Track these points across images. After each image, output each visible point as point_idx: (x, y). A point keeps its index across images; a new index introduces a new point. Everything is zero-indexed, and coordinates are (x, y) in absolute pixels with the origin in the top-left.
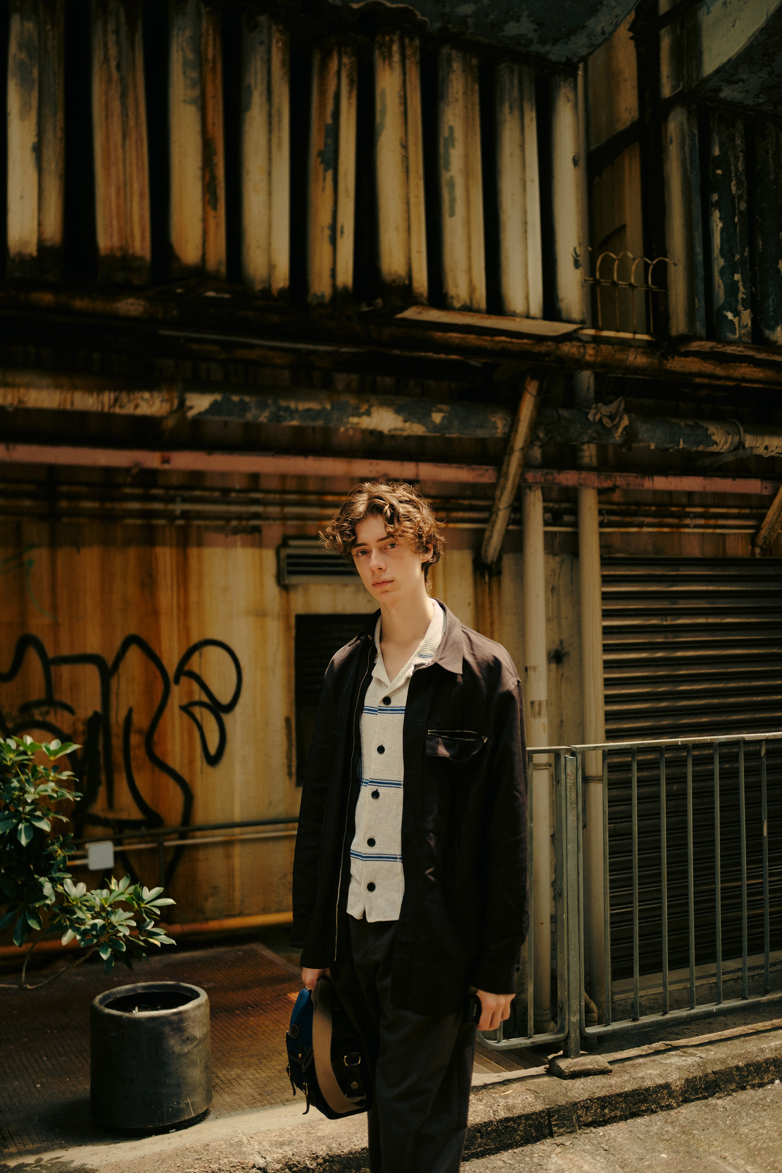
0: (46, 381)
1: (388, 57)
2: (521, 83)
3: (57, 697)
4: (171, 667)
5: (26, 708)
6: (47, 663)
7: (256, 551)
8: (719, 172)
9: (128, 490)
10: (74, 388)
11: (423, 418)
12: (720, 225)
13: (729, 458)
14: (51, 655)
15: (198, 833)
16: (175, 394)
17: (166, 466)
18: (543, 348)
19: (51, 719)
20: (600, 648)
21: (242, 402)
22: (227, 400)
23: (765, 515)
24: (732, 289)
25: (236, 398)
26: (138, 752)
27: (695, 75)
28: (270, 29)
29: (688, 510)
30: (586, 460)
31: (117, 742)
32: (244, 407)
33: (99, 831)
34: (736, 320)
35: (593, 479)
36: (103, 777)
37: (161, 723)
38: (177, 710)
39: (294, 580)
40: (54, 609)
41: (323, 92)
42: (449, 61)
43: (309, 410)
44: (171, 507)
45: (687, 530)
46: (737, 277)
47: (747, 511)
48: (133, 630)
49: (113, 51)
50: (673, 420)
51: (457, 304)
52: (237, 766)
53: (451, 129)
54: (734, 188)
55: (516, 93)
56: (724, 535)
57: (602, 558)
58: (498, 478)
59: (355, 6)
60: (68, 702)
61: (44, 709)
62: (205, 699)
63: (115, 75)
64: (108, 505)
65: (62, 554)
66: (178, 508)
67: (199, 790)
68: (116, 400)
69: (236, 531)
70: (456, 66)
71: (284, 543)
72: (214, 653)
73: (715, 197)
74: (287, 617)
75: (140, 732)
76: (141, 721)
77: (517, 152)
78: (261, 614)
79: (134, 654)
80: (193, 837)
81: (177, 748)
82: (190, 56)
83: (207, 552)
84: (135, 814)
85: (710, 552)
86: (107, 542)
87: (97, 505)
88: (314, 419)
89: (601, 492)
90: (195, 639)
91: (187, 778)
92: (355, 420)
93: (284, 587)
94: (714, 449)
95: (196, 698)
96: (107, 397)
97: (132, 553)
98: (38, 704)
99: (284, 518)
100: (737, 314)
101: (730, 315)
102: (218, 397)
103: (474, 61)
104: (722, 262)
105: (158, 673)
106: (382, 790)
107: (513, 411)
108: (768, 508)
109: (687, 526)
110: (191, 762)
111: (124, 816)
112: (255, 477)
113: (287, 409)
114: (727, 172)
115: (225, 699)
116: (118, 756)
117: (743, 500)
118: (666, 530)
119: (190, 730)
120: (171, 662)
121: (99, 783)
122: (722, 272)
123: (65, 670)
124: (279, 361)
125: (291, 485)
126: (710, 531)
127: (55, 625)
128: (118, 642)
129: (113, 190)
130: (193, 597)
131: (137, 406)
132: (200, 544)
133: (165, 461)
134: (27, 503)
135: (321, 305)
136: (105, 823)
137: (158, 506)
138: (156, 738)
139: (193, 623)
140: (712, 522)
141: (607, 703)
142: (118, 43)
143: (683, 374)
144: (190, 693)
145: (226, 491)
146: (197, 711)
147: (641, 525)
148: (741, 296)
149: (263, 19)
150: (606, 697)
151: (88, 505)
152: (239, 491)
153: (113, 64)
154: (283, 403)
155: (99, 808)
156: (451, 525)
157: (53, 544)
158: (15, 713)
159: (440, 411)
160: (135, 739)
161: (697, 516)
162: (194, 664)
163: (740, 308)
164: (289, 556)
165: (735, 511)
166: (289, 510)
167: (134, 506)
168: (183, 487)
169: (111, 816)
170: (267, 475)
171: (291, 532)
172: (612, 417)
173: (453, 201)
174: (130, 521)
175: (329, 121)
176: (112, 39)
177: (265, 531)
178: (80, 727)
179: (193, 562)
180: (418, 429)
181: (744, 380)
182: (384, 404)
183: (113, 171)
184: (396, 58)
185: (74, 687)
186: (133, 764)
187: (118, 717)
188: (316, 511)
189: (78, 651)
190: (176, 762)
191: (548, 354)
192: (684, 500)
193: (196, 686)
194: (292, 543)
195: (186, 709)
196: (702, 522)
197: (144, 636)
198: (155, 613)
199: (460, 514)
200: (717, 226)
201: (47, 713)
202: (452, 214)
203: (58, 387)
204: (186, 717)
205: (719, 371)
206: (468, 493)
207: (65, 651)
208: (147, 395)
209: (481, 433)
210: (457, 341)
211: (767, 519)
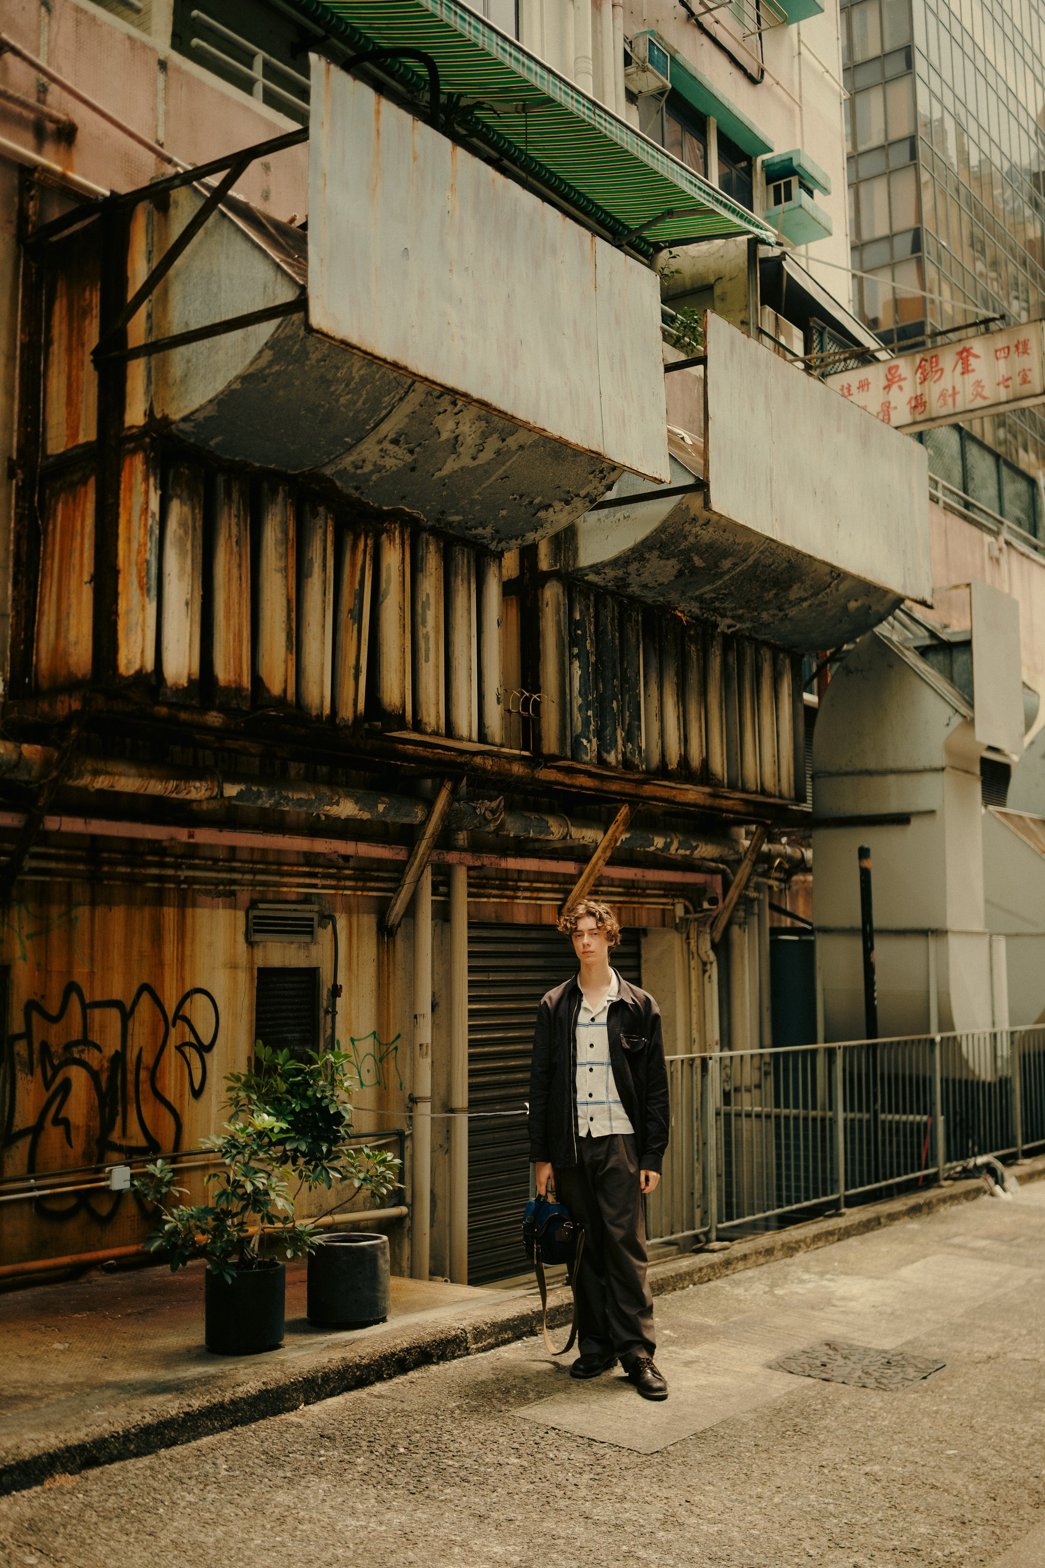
0: (133, 771)
1: (391, 540)
2: (469, 562)
3: (90, 1038)
4: (170, 1010)
5: (68, 1047)
6: (85, 1007)
7: (232, 912)
8: (579, 632)
9: (149, 858)
10: (151, 777)
11: (372, 807)
12: (580, 672)
13: (558, 845)
14: (87, 1001)
15: (184, 1158)
16: (216, 784)
17: (192, 840)
18: (462, 759)
19: (85, 1057)
20: (466, 999)
21: (259, 791)
22: (249, 790)
23: (571, 890)
24: (586, 722)
25: (255, 789)
26: (145, 1087)
27: (571, 562)
28: (326, 518)
29: (520, 884)
30: (461, 842)
31: (131, 1077)
32: (259, 795)
33: (115, 1156)
34: (588, 746)
35: (469, 859)
36: (120, 1109)
37: (162, 1061)
38: (173, 1050)
39: (257, 937)
40: (92, 959)
41: (353, 565)
42: (427, 544)
43: (301, 799)
44: (179, 873)
45: (518, 901)
46: (590, 713)
47: (557, 886)
48: (146, 980)
49: (234, 531)
50: (527, 814)
51: (429, 730)
52: (214, 1098)
53: (428, 595)
54: (588, 645)
55: (465, 570)
56: (540, 905)
57: (469, 923)
58: (409, 857)
59: (385, 508)
60: (98, 1042)
61: (80, 1048)
62: (193, 1040)
63: (235, 548)
64: (136, 871)
65: (99, 911)
66: (184, 874)
67: (186, 1120)
68: (177, 786)
69: (219, 895)
70: (432, 548)
71: (253, 904)
72: (200, 998)
73: (576, 651)
74: (252, 969)
75: (147, 1068)
76: (148, 1059)
77: (465, 615)
78: (233, 966)
79: (145, 998)
80: (181, 1162)
81: (173, 1083)
82: (279, 535)
83: (199, 911)
84: (141, 1141)
85: (531, 920)
86: (130, 902)
87: (129, 870)
88: (300, 806)
89: (470, 868)
90: (188, 989)
91: (178, 1110)
92: (328, 808)
93: (251, 944)
94: (551, 837)
95: (187, 1040)
96: (172, 784)
97: (147, 911)
98: (77, 1043)
99: (253, 884)
100: (589, 741)
101: (585, 742)
102: (243, 787)
103: (442, 545)
104: (580, 701)
105: (161, 1017)
106: (594, 1067)
107: (430, 805)
108: (575, 884)
109: (518, 898)
110: (182, 1096)
111: (133, 1143)
112: (233, 849)
113: (287, 798)
114: (584, 632)
115: (206, 1041)
116: (131, 1089)
117: (554, 877)
118: (505, 900)
119: (182, 1067)
120: (170, 1007)
121: (117, 1115)
122: (580, 708)
123: (97, 1013)
124: (253, 751)
125: (257, 856)
126: (533, 902)
127: (92, 973)
128: (135, 989)
129: (231, 637)
130: (188, 952)
131: (189, 792)
132: (194, 906)
133: (191, 836)
134: (81, 867)
135: (346, 726)
136: (119, 1149)
137: (170, 872)
138: (158, 1075)
139: (187, 974)
140: (535, 895)
141: (470, 1046)
142: (238, 524)
143: (545, 781)
144: (183, 1035)
145: (216, 860)
146: (187, 1050)
147: (488, 897)
148: (592, 728)
149: (321, 509)
150: (470, 1041)
151: (123, 869)
152: (224, 860)
153: (234, 540)
154: (284, 793)
155: (115, 1136)
156: (365, 893)
157: (93, 904)
158: (60, 1051)
159: (383, 803)
160: (143, 1075)
161: (526, 889)
162: (186, 1010)
163: (591, 736)
164: (255, 917)
165: (549, 886)
166: (259, 877)
167: (155, 871)
168: (183, 856)
169: (124, 1143)
170: (242, 848)
171: (256, 896)
172: (493, 812)
173: (427, 650)
174: (150, 885)
175: (357, 587)
176: (234, 521)
177: (239, 894)
178: (106, 1064)
179: (189, 920)
180: (366, 816)
181: (582, 787)
182: (348, 796)
183: (232, 622)
184: (398, 541)
185: (103, 1029)
186: (141, 1097)
187: (132, 1056)
188: (277, 879)
189: (106, 998)
190: (171, 1095)
191: (466, 764)
192: (515, 876)
193: (187, 1029)
194: (261, 906)
195: (179, 1048)
196: (528, 894)
197: (153, 985)
198: (161, 964)
199: (372, 884)
200: (577, 672)
201: (83, 1051)
202: (427, 661)
203: (141, 776)
204: (179, 1055)
205: (567, 781)
206: (375, 866)
207: (98, 998)
208: (198, 784)
209: (406, 820)
210: (411, 752)
211: (573, 894)
